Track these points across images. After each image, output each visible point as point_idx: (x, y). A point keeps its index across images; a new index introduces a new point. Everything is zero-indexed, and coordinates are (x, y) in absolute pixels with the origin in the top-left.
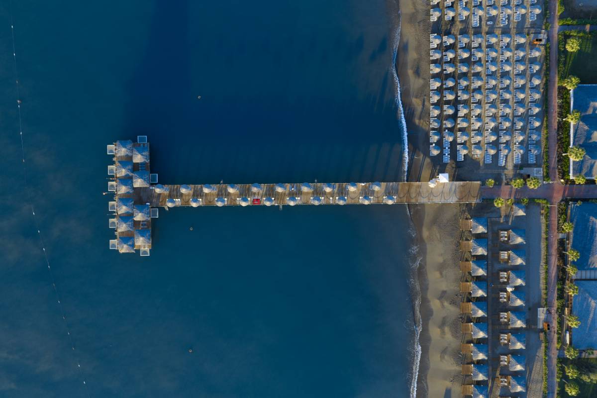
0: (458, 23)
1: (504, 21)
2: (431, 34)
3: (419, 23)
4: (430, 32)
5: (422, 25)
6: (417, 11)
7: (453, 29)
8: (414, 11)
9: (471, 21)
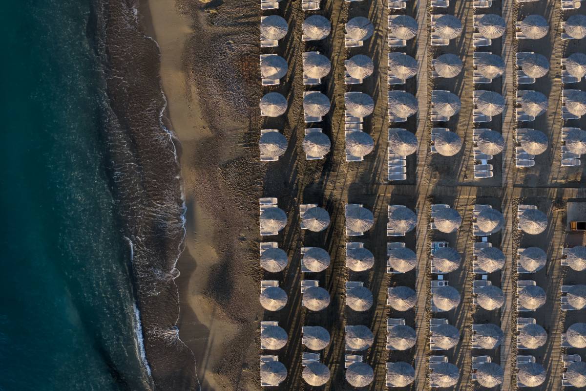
0: (343, 169)
1: (486, 168)
2: (263, 196)
3: (225, 166)
4: (260, 193)
5: (233, 172)
6: (220, 134)
7: (330, 186)
8: (208, 132)
9: (384, 163)
